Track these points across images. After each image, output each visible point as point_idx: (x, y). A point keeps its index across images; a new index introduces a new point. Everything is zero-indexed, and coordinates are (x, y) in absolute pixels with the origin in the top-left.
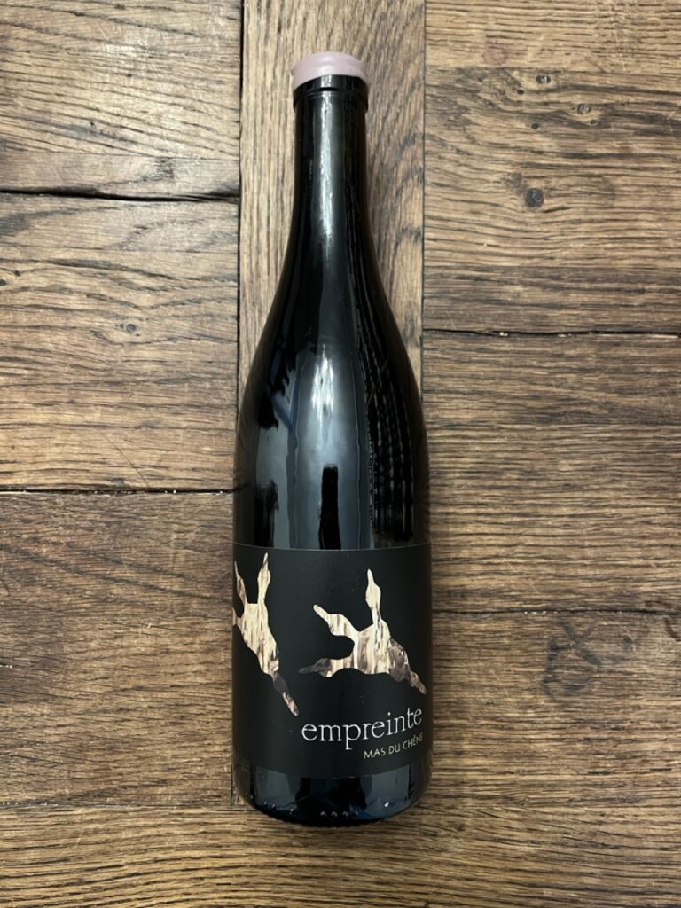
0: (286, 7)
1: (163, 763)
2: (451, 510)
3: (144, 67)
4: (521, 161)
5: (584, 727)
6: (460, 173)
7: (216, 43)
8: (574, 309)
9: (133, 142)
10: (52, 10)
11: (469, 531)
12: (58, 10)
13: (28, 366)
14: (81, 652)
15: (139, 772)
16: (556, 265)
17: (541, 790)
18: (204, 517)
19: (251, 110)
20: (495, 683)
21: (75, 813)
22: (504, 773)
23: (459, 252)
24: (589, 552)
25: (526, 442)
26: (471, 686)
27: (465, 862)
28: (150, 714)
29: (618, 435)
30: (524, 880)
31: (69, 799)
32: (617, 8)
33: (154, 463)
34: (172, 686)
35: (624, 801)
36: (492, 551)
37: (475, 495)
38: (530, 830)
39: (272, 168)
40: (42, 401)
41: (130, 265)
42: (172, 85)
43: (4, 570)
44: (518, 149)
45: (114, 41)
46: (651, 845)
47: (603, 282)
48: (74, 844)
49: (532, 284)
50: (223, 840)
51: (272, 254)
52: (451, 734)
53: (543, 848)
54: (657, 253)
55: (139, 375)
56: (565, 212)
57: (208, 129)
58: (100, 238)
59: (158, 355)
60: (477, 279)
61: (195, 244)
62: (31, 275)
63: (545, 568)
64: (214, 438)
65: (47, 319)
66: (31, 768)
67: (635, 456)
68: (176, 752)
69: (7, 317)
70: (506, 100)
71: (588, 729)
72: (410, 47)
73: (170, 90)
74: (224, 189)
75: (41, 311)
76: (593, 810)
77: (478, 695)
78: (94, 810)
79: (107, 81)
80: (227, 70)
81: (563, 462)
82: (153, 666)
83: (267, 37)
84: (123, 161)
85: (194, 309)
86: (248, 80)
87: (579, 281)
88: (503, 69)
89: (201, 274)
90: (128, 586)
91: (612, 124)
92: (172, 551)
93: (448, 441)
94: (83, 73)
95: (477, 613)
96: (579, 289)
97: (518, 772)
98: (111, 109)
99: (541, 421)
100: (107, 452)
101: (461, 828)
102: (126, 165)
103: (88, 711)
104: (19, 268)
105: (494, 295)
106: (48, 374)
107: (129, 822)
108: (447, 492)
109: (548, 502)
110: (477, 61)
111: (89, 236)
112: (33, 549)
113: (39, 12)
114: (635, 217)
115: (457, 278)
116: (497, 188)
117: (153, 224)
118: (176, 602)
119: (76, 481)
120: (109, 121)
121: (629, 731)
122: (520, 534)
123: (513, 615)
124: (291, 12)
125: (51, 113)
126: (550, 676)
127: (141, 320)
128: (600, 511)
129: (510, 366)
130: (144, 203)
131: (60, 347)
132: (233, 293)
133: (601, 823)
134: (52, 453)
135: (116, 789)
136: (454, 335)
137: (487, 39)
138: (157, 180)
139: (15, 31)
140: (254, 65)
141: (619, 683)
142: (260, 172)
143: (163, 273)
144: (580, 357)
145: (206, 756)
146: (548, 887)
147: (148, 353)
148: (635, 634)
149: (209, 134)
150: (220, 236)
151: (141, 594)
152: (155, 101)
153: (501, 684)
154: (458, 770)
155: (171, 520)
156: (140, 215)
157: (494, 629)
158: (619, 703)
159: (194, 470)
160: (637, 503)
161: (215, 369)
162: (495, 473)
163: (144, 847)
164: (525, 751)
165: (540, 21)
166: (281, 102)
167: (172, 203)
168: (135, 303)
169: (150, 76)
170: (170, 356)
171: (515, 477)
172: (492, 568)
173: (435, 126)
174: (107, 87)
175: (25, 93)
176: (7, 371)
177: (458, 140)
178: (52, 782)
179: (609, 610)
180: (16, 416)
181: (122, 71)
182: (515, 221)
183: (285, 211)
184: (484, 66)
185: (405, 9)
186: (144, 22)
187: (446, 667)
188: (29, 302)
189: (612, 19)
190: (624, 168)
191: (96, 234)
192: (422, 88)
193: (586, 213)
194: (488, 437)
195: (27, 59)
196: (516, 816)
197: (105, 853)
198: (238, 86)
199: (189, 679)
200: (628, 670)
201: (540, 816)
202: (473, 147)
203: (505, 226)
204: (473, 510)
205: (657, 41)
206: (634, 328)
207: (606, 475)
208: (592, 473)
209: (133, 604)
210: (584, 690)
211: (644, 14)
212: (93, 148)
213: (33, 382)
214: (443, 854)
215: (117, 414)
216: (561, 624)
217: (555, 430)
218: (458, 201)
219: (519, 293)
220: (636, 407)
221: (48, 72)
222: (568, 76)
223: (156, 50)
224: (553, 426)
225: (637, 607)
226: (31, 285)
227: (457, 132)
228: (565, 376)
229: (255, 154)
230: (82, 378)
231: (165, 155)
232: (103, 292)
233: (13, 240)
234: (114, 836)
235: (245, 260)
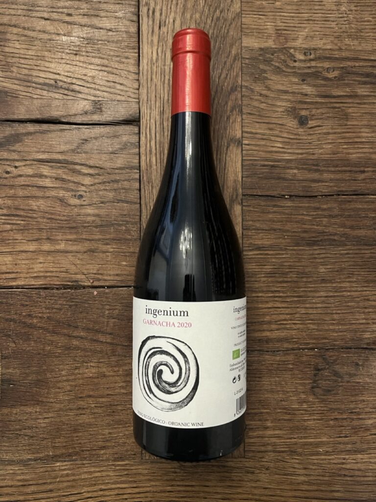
0: (163, 14)
1: (103, 437)
2: (260, 295)
3: (84, 50)
4: (296, 100)
5: (334, 412)
6: (262, 107)
7: (124, 36)
8: (326, 182)
9: (80, 92)
10: (31, 17)
11: (269, 306)
12: (34, 17)
13: (24, 219)
14: (57, 377)
15: (90, 442)
16: (315, 158)
17: (310, 447)
18: (124, 301)
19: (145, 73)
20: (285, 389)
21: (56, 465)
22: (291, 438)
23: (263, 151)
24: (335, 316)
25: (300, 256)
26: (272, 391)
27: (269, 486)
28: (96, 411)
29: (351, 252)
30: (302, 495)
31: (52, 458)
32: (348, 13)
33: (95, 272)
34: (108, 395)
35: (355, 451)
36: (282, 317)
37: (273, 286)
38: (305, 468)
39: (157, 106)
40: (31, 239)
41: (79, 161)
42: (100, 60)
43: (13, 333)
44: (293, 93)
45: (67, 35)
46: (371, 474)
47: (342, 167)
48: (56, 482)
49: (303, 169)
50: (138, 478)
51: (158, 154)
52: (261, 417)
53: (312, 478)
54: (371, 150)
55: (85, 223)
56: (321, 128)
57: (121, 84)
58: (61, 147)
59: (96, 211)
60: (272, 166)
61: (115, 149)
62: (23, 168)
63: (311, 326)
64: (128, 257)
65: (33, 192)
66: (30, 441)
67: (360, 263)
68: (111, 431)
69: (11, 192)
70: (287, 66)
71: (336, 413)
72: (233, 36)
73: (99, 62)
74: (131, 118)
75: (30, 188)
76: (339, 457)
77: (276, 396)
78: (66, 463)
79: (64, 57)
80: (131, 51)
81: (321, 267)
82: (97, 384)
83: (153, 31)
84: (74, 103)
85: (116, 186)
86: (143, 56)
87: (328, 167)
88: (285, 48)
89: (119, 166)
90: (81, 340)
91: (346, 78)
92: (106, 320)
93: (257, 256)
94: (50, 53)
95: (274, 351)
96: (329, 171)
97: (298, 437)
98: (66, 74)
99: (308, 245)
100: (69, 266)
101: (267, 469)
102: (76, 105)
103: (60, 410)
104: (17, 164)
105: (281, 175)
106: (34, 223)
107: (85, 470)
108: (257, 286)
109: (312, 289)
110: (270, 44)
111: (56, 146)
112: (29, 321)
113: (23, 18)
114: (358, 130)
115: (261, 166)
116: (283, 115)
117: (91, 138)
118: (109, 349)
119: (52, 283)
120: (65, 80)
121: (358, 414)
122: (298, 307)
123: (295, 351)
124: (166, 17)
125: (32, 76)
126: (315, 385)
127: (86, 192)
128: (341, 294)
129: (291, 215)
130: (86, 127)
131: (41, 208)
132: (137, 176)
133: (343, 463)
134: (38, 267)
135: (78, 452)
136: (260, 198)
137: (276, 31)
138: (93, 113)
139: (10, 29)
140: (146, 48)
141: (353, 388)
142: (151, 108)
143: (98, 165)
144: (329, 209)
145: (127, 433)
146: (314, 498)
147: (90, 211)
148: (361, 361)
149: (121, 87)
150: (129, 144)
151: (89, 345)
152: (91, 69)
153: (289, 390)
154: (265, 437)
155: (105, 303)
156: (84, 134)
157: (284, 359)
158: (353, 399)
159: (117, 275)
160: (361, 289)
161: (128, 219)
162: (283, 274)
163: (94, 483)
164: (302, 426)
165: (306, 20)
166: (161, 69)
167: (101, 126)
168: (82, 182)
169: (88, 54)
170: (103, 212)
171: (295, 276)
172: (283, 326)
173: (248, 81)
174: (64, 61)
175: (17, 65)
176: (12, 222)
177: (261, 88)
178: (43, 449)
179: (347, 348)
180: (17, 247)
181: (72, 52)
182: (292, 134)
183: (165, 130)
184: (274, 46)
185: (230, 15)
186: (84, 24)
187: (258, 381)
188: (23, 183)
189: (346, 19)
190: (353, 103)
191: (60, 145)
192: (240, 59)
193: (332, 129)
194: (279, 254)
195: (17, 45)
196: (297, 461)
197: (73, 487)
198: (137, 60)
199: (117, 391)
200: (357, 381)
201: (310, 461)
202: (269, 92)
203: (287, 136)
204: (272, 295)
205: (371, 31)
206: (358, 193)
207: (344, 274)
208: (337, 273)
209: (85, 350)
210: (334, 392)
211: (363, 16)
212: (57, 96)
213: (26, 228)
214: (258, 483)
215: (74, 245)
216: (321, 356)
217: (316, 250)
218: (261, 123)
219: (295, 173)
220: (361, 236)
221: (30, 53)
222: (321, 51)
223: (91, 39)
224: (315, 248)
225: (362, 346)
226: (24, 173)
227: (260, 84)
228: (321, 219)
229: (148, 98)
230: (54, 225)
231: (96, 99)
232: (64, 176)
233: (13, 148)
234: (77, 477)
235: (143, 158)
